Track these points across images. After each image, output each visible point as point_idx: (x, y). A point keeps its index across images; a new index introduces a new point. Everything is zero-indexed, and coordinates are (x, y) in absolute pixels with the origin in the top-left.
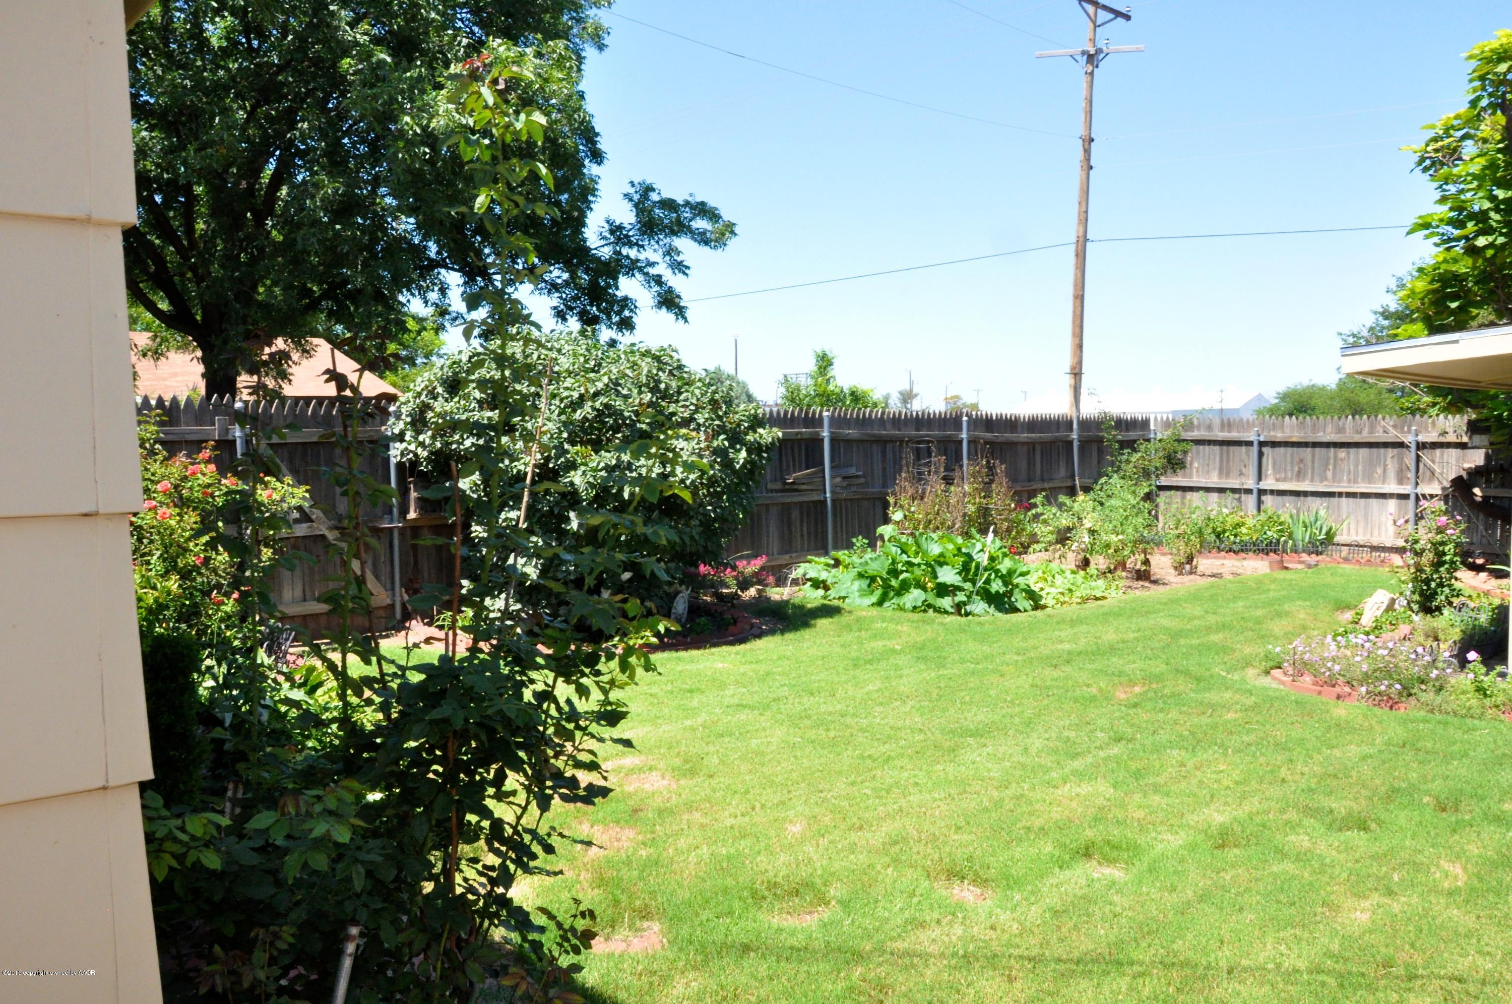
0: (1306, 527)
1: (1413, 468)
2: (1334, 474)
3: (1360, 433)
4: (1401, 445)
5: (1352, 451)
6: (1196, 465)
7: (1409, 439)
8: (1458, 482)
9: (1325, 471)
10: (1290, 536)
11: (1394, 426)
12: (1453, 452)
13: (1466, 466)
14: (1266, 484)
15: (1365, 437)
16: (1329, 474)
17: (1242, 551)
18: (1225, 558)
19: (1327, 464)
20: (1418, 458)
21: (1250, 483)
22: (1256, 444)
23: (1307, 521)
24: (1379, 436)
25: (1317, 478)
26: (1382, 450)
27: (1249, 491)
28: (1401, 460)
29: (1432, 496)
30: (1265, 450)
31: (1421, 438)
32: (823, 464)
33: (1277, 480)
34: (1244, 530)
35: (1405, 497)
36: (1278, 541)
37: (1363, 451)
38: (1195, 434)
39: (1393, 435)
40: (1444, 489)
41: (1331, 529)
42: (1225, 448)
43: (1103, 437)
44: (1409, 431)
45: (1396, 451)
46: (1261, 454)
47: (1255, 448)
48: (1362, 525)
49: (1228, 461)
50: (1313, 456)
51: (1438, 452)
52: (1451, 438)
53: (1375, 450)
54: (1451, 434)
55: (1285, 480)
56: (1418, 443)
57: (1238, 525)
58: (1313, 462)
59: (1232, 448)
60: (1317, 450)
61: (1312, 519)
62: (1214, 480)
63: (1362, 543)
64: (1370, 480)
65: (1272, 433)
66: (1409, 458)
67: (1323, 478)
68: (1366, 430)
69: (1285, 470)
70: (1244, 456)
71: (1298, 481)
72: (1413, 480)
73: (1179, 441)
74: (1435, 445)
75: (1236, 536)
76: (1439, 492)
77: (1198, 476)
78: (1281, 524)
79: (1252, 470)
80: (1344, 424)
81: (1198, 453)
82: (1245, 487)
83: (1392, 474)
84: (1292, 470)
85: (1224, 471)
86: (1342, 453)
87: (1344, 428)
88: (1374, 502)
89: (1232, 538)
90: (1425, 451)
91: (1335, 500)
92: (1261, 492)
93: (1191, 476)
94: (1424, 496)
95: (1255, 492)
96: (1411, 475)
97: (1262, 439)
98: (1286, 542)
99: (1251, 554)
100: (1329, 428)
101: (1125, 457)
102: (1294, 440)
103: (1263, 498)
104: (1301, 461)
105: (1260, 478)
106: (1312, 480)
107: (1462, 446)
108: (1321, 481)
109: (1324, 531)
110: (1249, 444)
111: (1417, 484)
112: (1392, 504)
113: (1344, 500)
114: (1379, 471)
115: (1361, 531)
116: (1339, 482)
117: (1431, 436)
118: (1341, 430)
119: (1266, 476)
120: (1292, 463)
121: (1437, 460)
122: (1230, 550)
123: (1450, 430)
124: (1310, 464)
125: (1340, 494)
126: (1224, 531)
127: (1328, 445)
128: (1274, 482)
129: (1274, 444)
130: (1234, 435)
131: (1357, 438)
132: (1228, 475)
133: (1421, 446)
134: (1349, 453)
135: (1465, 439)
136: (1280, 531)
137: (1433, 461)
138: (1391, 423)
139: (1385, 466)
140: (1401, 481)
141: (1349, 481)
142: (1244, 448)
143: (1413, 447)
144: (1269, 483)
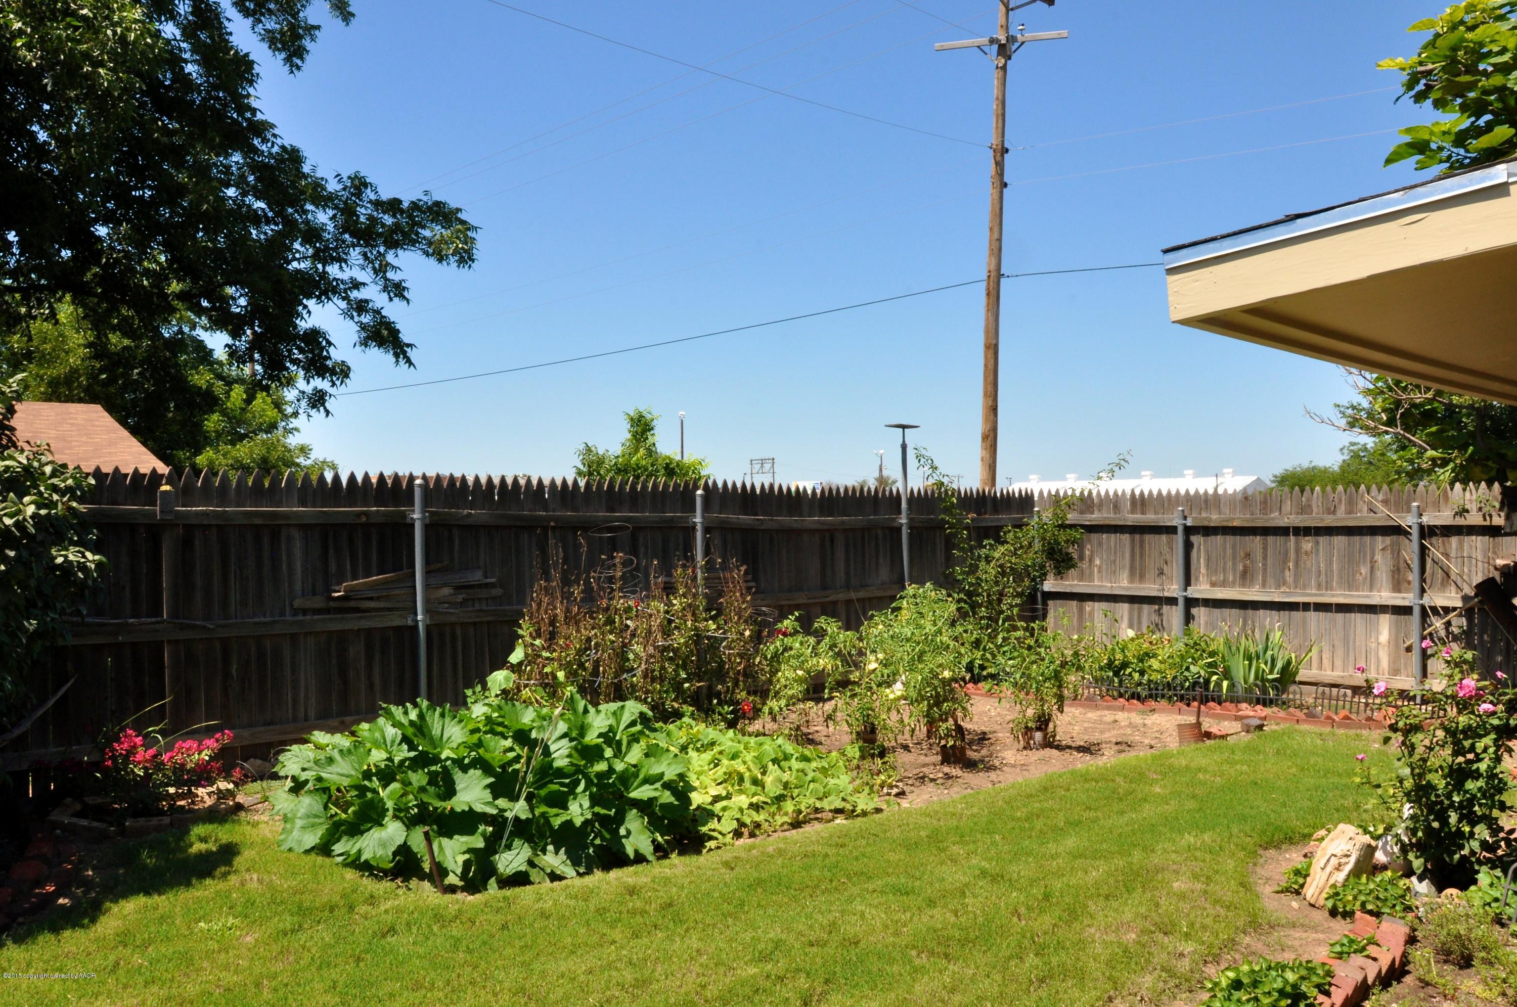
0: (1250, 659)
1: (1415, 565)
2: (1297, 577)
3: (1334, 512)
4: (1398, 531)
5: (1323, 540)
6: (1097, 562)
7: (1408, 520)
8: (1486, 588)
9: (1283, 571)
10: (1227, 674)
11: (1385, 502)
12: (1479, 542)
13: (1500, 562)
14: (1194, 592)
15: (1341, 518)
16: (1289, 576)
17: (1151, 696)
18: (1123, 709)
19: (1285, 560)
20: (1423, 550)
21: (1173, 589)
22: (1180, 529)
23: (1252, 650)
24: (1363, 517)
25: (1270, 581)
26: (1367, 539)
27: (1172, 601)
28: (1396, 553)
29: (1447, 610)
30: (1195, 539)
31: (1426, 520)
32: (413, 566)
33: (1213, 585)
34: (1155, 663)
35: (1405, 611)
36: (1207, 682)
37: (1340, 541)
38: (1095, 517)
39: (1383, 515)
40: (1465, 598)
41: (1289, 662)
42: (1137, 537)
43: (944, 521)
44: (1409, 510)
45: (1388, 540)
46: (1188, 547)
47: (1180, 537)
48: (1340, 653)
49: (1142, 555)
50: (1265, 548)
51: (1454, 540)
52: (1474, 519)
53: (1357, 539)
54: (1474, 511)
55: (1224, 584)
56: (1421, 527)
57: (1148, 655)
58: (1265, 558)
59: (1147, 537)
60: (1271, 539)
61: (1261, 647)
62: (1123, 584)
63: (1340, 682)
64: (1350, 584)
65: (1204, 515)
66: (1410, 550)
67: (1280, 582)
68: (1342, 508)
69: (1224, 570)
70: (1165, 549)
71: (1244, 586)
72: (1416, 584)
73: (1063, 526)
74: (1448, 531)
75: (1142, 673)
76: (1459, 604)
77: (1101, 579)
78: (1212, 654)
79: (1176, 569)
80: (1308, 500)
81: (1100, 544)
82: (1166, 594)
83: (1383, 575)
84: (1234, 570)
85: (1137, 572)
86: (1307, 544)
87: (1310, 506)
88: (1358, 618)
89: (1136, 676)
90: (1434, 540)
91: (1297, 615)
92: (1190, 603)
93: (1091, 579)
94: (1434, 609)
95: (1181, 602)
96: (1413, 577)
97: (1189, 523)
98: (1219, 684)
99: (1163, 703)
100: (1287, 507)
101: (983, 552)
102: (1235, 524)
103: (1194, 611)
104: (1248, 555)
105: (1187, 582)
106: (1264, 585)
107: (1493, 531)
108: (1278, 586)
109: (1279, 665)
110: (1172, 530)
111: (1423, 591)
112: (1385, 621)
113: (1312, 615)
114: (1364, 570)
115: (1338, 662)
116: (1304, 587)
117: (1444, 517)
118: (1304, 509)
119: (1197, 579)
120: (1234, 559)
121: (1453, 554)
122: (1136, 696)
123: (1473, 507)
124: (1259, 557)
125: (1306, 607)
126: (1125, 665)
127: (1284, 531)
128: (1208, 587)
129: (1208, 531)
130: (1150, 518)
131: (1329, 521)
132: (1142, 578)
133: (1427, 532)
134: (1317, 543)
135: (1499, 520)
136: (1210, 665)
137: (1447, 555)
138: (1381, 497)
139: (1373, 562)
140: (1397, 586)
141: (1319, 587)
142: (1164, 537)
143: (1415, 532)
144: (1201, 589)
